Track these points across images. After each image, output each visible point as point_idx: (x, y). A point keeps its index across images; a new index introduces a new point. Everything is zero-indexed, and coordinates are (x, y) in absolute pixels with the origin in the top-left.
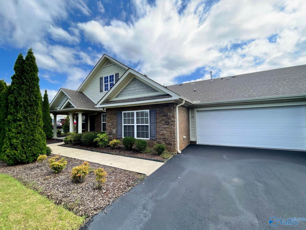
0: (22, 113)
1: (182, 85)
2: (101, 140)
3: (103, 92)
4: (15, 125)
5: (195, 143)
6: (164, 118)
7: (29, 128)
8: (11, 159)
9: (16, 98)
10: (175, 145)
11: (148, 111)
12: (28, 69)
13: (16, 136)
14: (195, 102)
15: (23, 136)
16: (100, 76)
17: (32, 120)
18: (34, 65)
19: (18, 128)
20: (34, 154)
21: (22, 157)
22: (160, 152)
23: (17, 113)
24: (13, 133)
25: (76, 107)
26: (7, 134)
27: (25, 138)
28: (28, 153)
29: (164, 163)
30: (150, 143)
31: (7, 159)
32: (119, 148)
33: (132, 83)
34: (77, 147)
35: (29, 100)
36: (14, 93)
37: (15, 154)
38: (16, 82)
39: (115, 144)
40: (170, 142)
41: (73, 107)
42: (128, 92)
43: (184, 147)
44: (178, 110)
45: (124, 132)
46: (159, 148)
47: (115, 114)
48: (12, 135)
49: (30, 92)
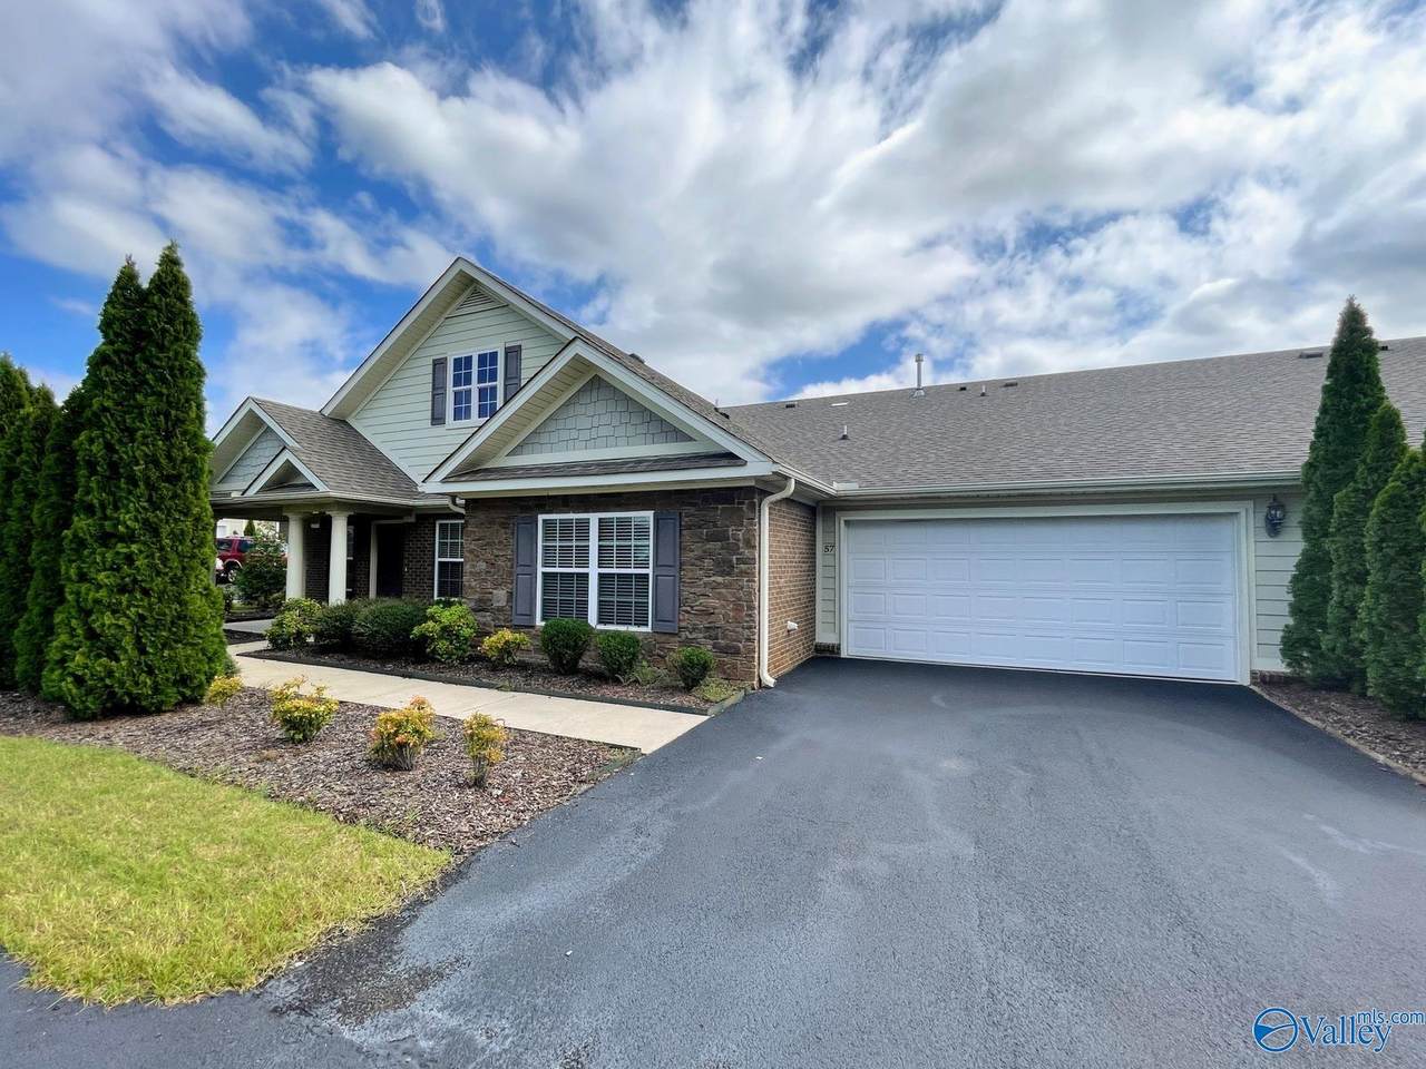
0: (137, 510)
1: (792, 406)
2: (447, 631)
3: (447, 426)
4: (109, 556)
5: (833, 652)
6: (710, 545)
7: (167, 570)
8: (90, 691)
9: (109, 447)
10: (750, 654)
11: (649, 514)
12: (164, 331)
13: (114, 601)
14: (836, 488)
15: (142, 600)
16: (436, 352)
17: (178, 537)
18: (185, 312)
19: (118, 569)
20: (182, 676)
21: (137, 684)
22: (694, 680)
23: (116, 508)
24: (99, 587)
25: (322, 489)
26: (71, 593)
27: (150, 609)
28: (159, 669)
29: (706, 718)
30: (655, 645)
31: (74, 691)
32: (522, 667)
33: (585, 399)
34: (335, 662)
35: (169, 457)
36: (101, 427)
37: (110, 674)
38: (112, 382)
39: (507, 649)
40: (734, 641)
41: (311, 486)
42: (564, 435)
43: (787, 666)
44: (767, 513)
45: (544, 601)
46: (691, 661)
47: (504, 526)
48: (98, 595)
49: (170, 423)
